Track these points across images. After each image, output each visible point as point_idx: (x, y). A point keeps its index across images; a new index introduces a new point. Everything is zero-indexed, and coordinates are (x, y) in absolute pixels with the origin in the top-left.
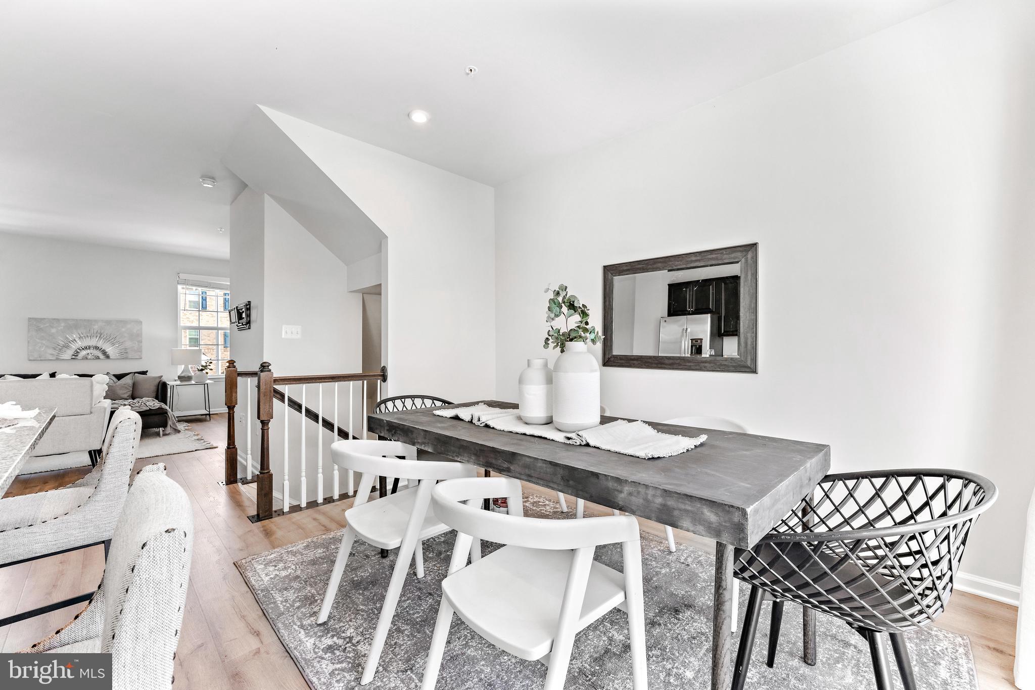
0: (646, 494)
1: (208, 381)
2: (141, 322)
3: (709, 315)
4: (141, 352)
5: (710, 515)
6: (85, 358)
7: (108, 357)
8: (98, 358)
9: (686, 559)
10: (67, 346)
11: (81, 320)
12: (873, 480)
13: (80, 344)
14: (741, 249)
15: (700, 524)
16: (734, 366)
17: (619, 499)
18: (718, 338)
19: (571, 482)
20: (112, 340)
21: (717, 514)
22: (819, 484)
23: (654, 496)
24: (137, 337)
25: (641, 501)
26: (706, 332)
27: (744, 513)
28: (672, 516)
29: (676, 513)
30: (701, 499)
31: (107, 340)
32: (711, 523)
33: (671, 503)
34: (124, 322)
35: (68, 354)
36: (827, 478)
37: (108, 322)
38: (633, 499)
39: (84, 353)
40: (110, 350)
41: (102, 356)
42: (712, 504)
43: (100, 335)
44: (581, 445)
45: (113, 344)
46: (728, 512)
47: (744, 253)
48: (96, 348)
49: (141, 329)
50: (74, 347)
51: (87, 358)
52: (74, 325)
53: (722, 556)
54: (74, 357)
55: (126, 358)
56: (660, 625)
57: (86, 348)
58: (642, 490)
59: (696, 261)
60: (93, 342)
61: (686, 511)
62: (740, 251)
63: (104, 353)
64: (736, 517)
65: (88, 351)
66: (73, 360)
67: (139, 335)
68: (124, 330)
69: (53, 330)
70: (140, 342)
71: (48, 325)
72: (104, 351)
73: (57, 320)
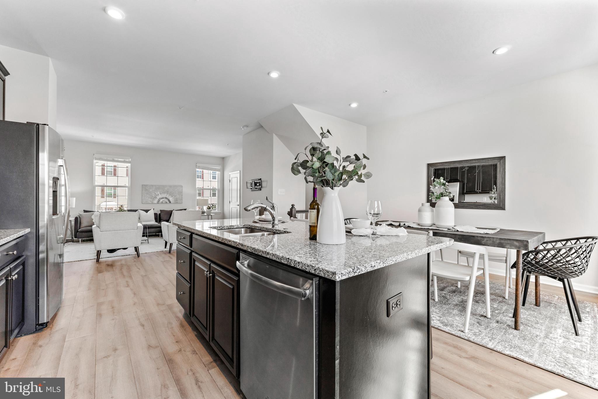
0: (493, 240)
1: (212, 214)
2: (182, 186)
3: (459, 183)
4: (182, 200)
5: (517, 244)
6: (162, 203)
7: (170, 202)
8: (167, 203)
9: (478, 282)
10: (156, 198)
11: (161, 185)
12: (561, 242)
13: (160, 196)
14: (497, 158)
15: (513, 246)
16: (494, 207)
17: (483, 242)
18: (462, 195)
19: (462, 239)
20: (171, 195)
21: (518, 243)
22: (541, 244)
23: (496, 240)
24: (181, 193)
25: (491, 242)
26: (456, 192)
27: (528, 242)
28: (503, 245)
29: (504, 244)
30: (513, 240)
31: (170, 195)
32: (517, 245)
33: (502, 241)
34: (176, 186)
35: (156, 202)
36: (544, 243)
37: (170, 186)
38: (488, 242)
39: (162, 200)
40: (171, 199)
41: (168, 202)
42: (517, 240)
43: (167, 192)
44: (455, 231)
45: (172, 196)
46: (523, 242)
47: (499, 160)
48: (166, 198)
49: (182, 190)
50: (158, 197)
51: (163, 203)
52: (158, 188)
53: (519, 255)
54: (158, 202)
55: (177, 203)
56: (478, 297)
57: (162, 198)
58: (492, 239)
59: (475, 163)
60: (164, 195)
61: (508, 243)
62: (497, 159)
63: (169, 200)
64: (525, 243)
65: (163, 200)
66: (158, 204)
67: (182, 192)
68: (176, 190)
69: (151, 190)
70: (182, 195)
71: (149, 188)
72: (169, 199)
73: (152, 186)
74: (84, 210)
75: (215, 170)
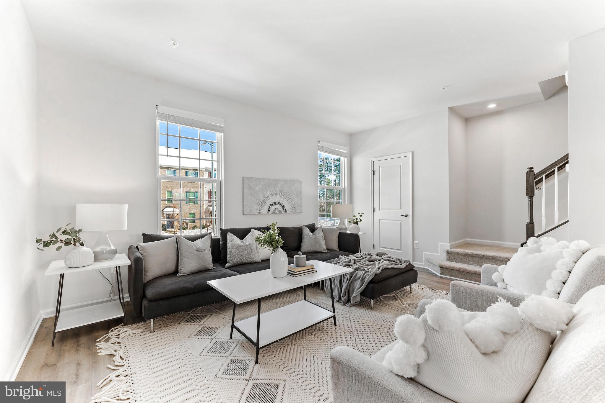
2: (301, 182)
4: (302, 207)
7: (286, 211)
8: (280, 212)
10: (265, 203)
11: (271, 179)
13: (271, 200)
20: (287, 197)
31: (285, 197)
34: (292, 182)
35: (265, 211)
37: (285, 181)
39: (273, 208)
40: (286, 205)
41: (283, 211)
43: (281, 193)
45: (288, 200)
48: (280, 203)
49: (302, 188)
50: (268, 203)
51: (275, 213)
52: (268, 183)
54: (268, 212)
55: (295, 213)
57: (274, 204)
60: (277, 199)
63: (284, 208)
65: (276, 206)
66: (268, 215)
67: (301, 193)
68: (293, 188)
69: (257, 188)
70: (301, 198)
71: (254, 183)
72: (283, 206)
73: (259, 179)
74: (144, 235)
75: (341, 154)
